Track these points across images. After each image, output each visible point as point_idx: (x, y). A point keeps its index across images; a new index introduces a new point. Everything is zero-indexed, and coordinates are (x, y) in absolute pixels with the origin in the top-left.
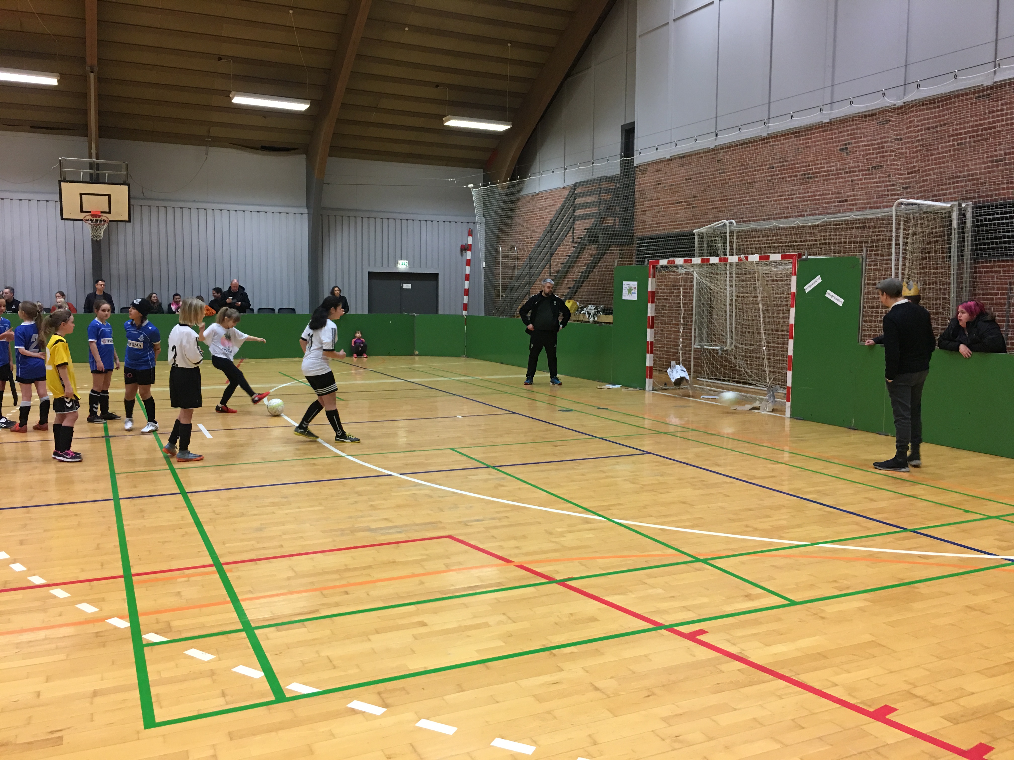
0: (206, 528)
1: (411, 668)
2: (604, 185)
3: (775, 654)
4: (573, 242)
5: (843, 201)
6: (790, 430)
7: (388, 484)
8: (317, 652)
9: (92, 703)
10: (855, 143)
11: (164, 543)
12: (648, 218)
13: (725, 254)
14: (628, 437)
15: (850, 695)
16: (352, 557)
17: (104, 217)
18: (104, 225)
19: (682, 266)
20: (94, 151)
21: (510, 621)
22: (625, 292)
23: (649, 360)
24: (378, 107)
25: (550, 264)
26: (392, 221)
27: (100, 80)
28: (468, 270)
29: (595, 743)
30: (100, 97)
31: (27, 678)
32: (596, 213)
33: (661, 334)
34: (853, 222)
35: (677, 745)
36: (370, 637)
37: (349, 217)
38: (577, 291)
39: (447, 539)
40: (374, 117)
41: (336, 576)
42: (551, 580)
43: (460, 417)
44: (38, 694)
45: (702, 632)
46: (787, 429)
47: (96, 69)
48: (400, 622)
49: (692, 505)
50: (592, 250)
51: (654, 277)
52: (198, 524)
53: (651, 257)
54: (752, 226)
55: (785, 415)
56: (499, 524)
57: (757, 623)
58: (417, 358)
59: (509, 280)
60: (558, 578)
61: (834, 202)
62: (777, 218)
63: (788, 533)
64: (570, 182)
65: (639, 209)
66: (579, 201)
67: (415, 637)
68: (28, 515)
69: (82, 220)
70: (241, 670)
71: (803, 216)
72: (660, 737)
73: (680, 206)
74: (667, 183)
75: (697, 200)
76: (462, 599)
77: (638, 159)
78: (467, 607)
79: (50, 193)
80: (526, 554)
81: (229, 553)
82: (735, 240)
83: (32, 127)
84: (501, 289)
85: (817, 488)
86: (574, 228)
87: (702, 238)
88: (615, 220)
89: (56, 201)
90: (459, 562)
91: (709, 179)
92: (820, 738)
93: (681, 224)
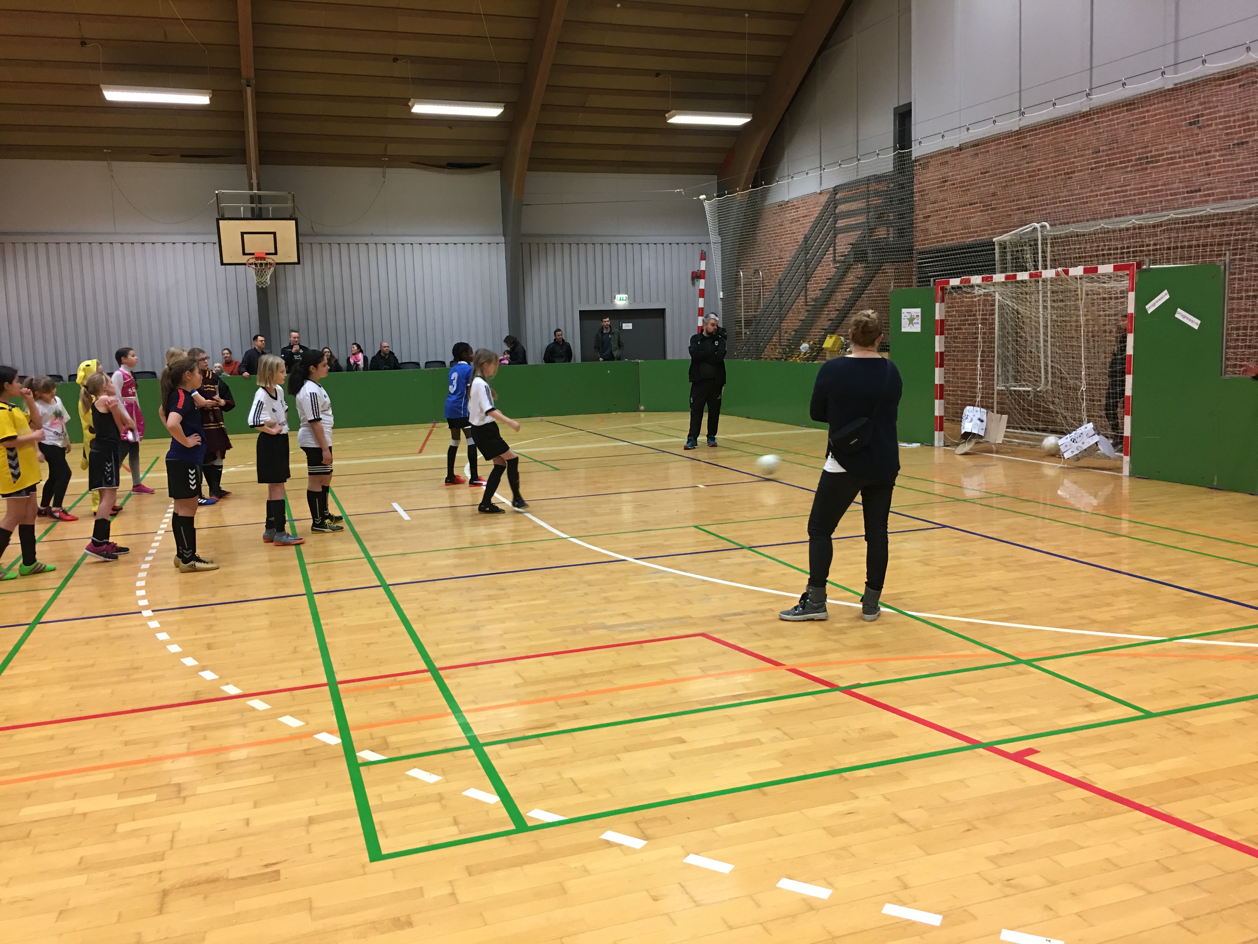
0: (415, 627)
1: (671, 793)
2: (873, 187)
3: (1130, 779)
4: (835, 261)
5: (1196, 191)
6: (1129, 493)
7: (622, 571)
8: (559, 773)
9: (308, 832)
10: (1210, 114)
11: (369, 644)
12: (932, 226)
13: (1036, 268)
14: (916, 506)
15: (1231, 830)
16: (588, 660)
17: (271, 259)
18: (270, 268)
19: (979, 286)
20: (254, 181)
21: (786, 737)
22: (905, 322)
23: (939, 408)
24: (586, 105)
25: (806, 290)
26: (606, 247)
27: (258, 95)
28: (701, 303)
29: (906, 887)
30: (259, 115)
31: (232, 803)
32: (862, 223)
33: (953, 373)
34: (1209, 217)
35: (1009, 891)
36: (618, 755)
37: (554, 244)
38: (840, 323)
39: (700, 637)
40: (582, 119)
41: (571, 683)
42: (832, 687)
43: (701, 486)
44: (247, 822)
45: (1031, 751)
46: (1126, 490)
47: (253, 82)
48: (655, 738)
49: (1005, 592)
50: (859, 270)
51: (943, 301)
52: (406, 622)
53: (938, 275)
54: (1072, 228)
55: (1122, 473)
56: (763, 619)
57: (1103, 739)
58: (642, 415)
59: (753, 313)
60: (843, 684)
61: (1184, 193)
62: (1105, 218)
63: (1136, 625)
64: (829, 184)
65: (919, 215)
66: (842, 208)
67: (673, 756)
68: (213, 614)
69: (245, 264)
70: (473, 793)
71: (1140, 213)
72: (987, 881)
73: (973, 208)
74: (957, 179)
75: (996, 200)
76: (725, 710)
77: (917, 151)
78: (733, 720)
79: (206, 234)
80: (799, 655)
81: (444, 656)
82: (1049, 249)
83: (182, 156)
84: (743, 324)
85: (1173, 568)
86: (835, 244)
87: (1005, 248)
88: (888, 231)
89: (215, 243)
90: (718, 666)
91: (1012, 171)
92: (1195, 884)
93: (976, 232)
